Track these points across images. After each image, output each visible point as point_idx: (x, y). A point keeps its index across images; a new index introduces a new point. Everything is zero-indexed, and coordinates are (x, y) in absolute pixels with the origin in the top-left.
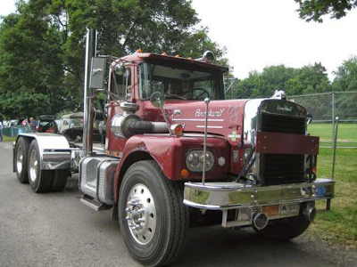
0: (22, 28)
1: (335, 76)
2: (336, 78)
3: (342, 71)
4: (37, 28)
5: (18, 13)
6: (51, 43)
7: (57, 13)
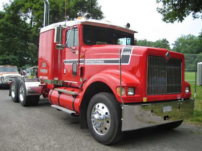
0: (7, 20)
1: (173, 46)
2: (174, 47)
3: (177, 44)
4: (15, 20)
5: (4, 11)
6: (24, 28)
7: (26, 11)
